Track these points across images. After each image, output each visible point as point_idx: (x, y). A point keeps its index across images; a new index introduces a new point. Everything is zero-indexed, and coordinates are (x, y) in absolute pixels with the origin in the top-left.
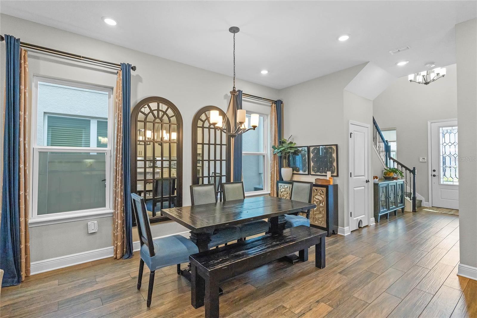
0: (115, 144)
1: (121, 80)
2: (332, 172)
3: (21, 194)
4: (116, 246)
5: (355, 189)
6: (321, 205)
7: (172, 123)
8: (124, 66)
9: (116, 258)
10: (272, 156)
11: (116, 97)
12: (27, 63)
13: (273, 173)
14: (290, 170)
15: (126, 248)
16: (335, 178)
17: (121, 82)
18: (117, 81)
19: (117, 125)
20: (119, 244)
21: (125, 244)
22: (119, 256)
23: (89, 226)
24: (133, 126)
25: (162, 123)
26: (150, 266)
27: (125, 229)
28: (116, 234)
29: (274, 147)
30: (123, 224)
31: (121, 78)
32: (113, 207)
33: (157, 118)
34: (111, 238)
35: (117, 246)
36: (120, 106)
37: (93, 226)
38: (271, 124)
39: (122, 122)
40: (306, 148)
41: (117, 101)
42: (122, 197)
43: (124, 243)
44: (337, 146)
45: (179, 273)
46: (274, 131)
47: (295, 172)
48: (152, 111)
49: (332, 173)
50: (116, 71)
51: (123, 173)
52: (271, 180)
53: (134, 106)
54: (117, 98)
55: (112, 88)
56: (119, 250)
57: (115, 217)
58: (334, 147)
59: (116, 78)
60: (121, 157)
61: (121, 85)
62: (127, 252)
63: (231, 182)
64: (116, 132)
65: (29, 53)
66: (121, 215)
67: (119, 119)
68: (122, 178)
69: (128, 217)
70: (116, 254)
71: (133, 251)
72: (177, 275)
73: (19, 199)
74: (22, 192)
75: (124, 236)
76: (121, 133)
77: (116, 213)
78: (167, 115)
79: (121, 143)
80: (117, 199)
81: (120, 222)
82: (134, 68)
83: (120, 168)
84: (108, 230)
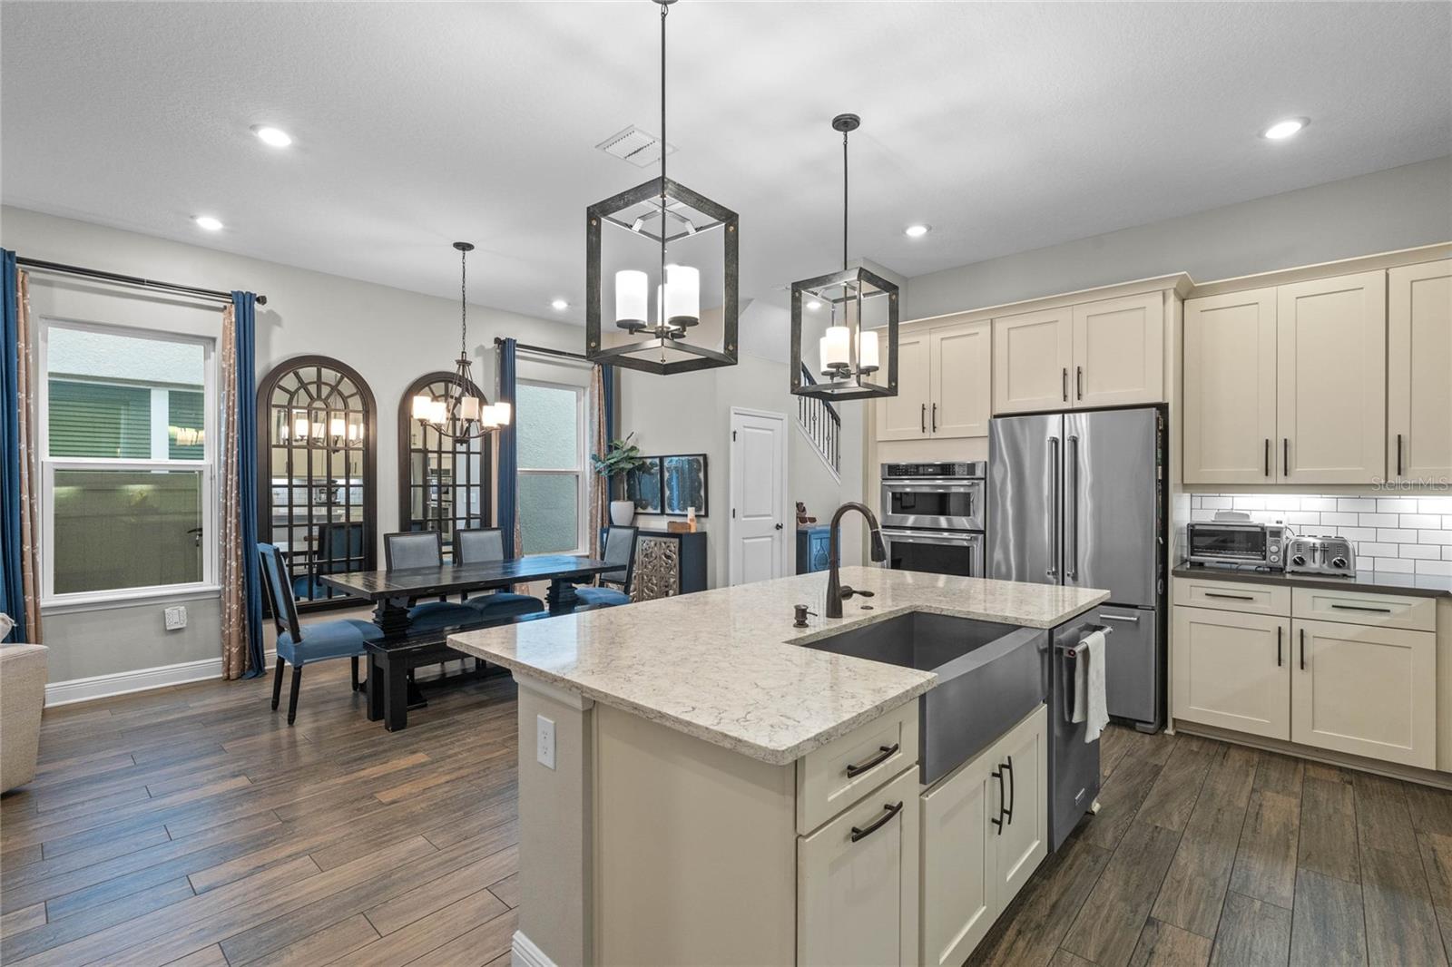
0: (222, 453)
1: (233, 324)
2: (698, 509)
3: (25, 550)
4: (227, 654)
5: (746, 541)
6: (672, 573)
7: (351, 408)
8: (240, 296)
9: (228, 678)
10: (593, 476)
11: (221, 358)
12: (29, 296)
13: (594, 512)
14: (630, 504)
15: (250, 659)
16: (703, 520)
17: (233, 328)
18: (224, 324)
19: (225, 416)
20: (234, 650)
21: (247, 652)
22: (233, 673)
23: (167, 616)
24: (261, 417)
25: (328, 410)
26: (293, 658)
27: (246, 622)
28: (227, 632)
29: (595, 458)
30: (242, 612)
31: (234, 320)
32: (219, 579)
33: (316, 400)
34: (215, 640)
35: (229, 655)
36: (232, 376)
37: (175, 616)
38: (592, 408)
39: (236, 410)
40: (657, 461)
41: (224, 366)
42: (240, 558)
43: (245, 649)
44: (705, 456)
45: (355, 688)
46: (597, 423)
47: (640, 510)
48: (303, 385)
49: (696, 511)
50: (221, 305)
51: (239, 510)
52: (591, 526)
53: (263, 377)
54: (224, 360)
55: (214, 340)
56: (233, 663)
57: (225, 597)
58: (701, 459)
59: (222, 319)
60: (235, 478)
61: (234, 334)
62: (251, 667)
63: (493, 526)
64: (223, 429)
65: (32, 274)
66: (238, 594)
67: (231, 404)
68: (238, 522)
69: (254, 597)
70: (229, 670)
71: (266, 668)
72: (352, 692)
73: (22, 560)
74: (28, 547)
75: (244, 638)
76: (236, 432)
77: (227, 589)
78: (340, 394)
79: (235, 452)
80: (228, 562)
81: (235, 607)
82: (262, 300)
83: (233, 502)
84: (210, 625)
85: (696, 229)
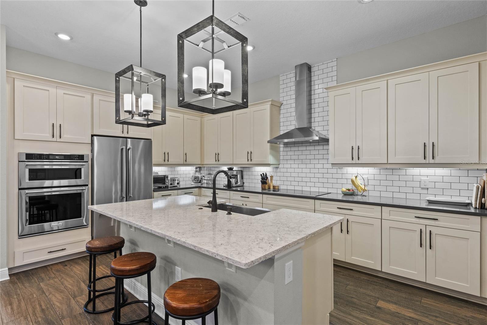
85: (228, 46)
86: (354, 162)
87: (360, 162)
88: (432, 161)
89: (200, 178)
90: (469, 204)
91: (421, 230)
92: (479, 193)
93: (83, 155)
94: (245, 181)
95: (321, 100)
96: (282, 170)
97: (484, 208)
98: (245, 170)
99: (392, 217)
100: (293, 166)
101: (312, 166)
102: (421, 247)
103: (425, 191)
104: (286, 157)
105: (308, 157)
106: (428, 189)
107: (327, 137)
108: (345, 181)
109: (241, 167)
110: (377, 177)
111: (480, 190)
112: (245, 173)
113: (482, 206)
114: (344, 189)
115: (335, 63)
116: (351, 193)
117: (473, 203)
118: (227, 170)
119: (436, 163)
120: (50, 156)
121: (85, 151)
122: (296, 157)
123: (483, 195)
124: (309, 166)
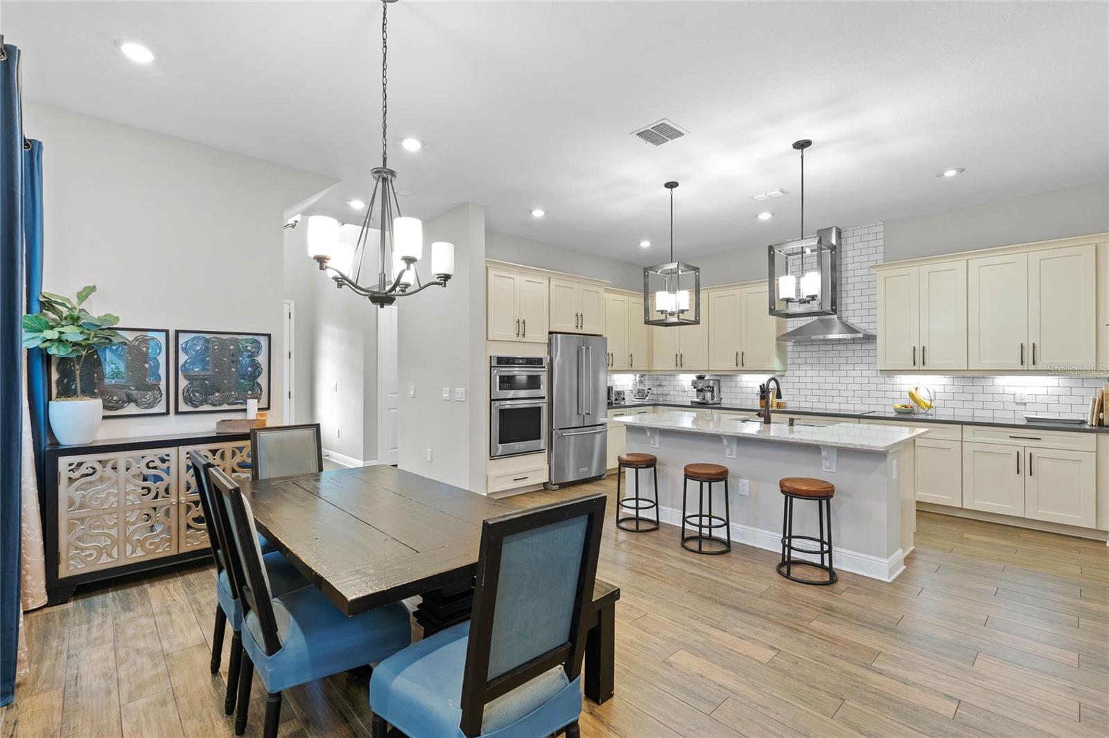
86: (916, 368)
87: (925, 368)
88: (1032, 367)
89: (646, 391)
90: (1083, 422)
91: (1018, 452)
92: (1096, 407)
93: (542, 359)
94: (723, 395)
95: (858, 279)
96: (790, 379)
97: (1103, 426)
98: (722, 379)
99: (977, 439)
100: (809, 373)
101: (844, 373)
102: (1018, 473)
103: (1022, 407)
104: (796, 361)
105: (836, 360)
106: (1025, 404)
107: (872, 332)
108: (897, 395)
109: (716, 375)
110: (948, 389)
111: (1097, 403)
112: (722, 384)
113: (1100, 423)
114: (898, 406)
115: (882, 228)
116: (909, 411)
117: (1089, 419)
118: (696, 379)
119: (1038, 369)
120: (515, 360)
121: (541, 353)
122: (816, 361)
123: (1101, 409)
124: (836, 373)
